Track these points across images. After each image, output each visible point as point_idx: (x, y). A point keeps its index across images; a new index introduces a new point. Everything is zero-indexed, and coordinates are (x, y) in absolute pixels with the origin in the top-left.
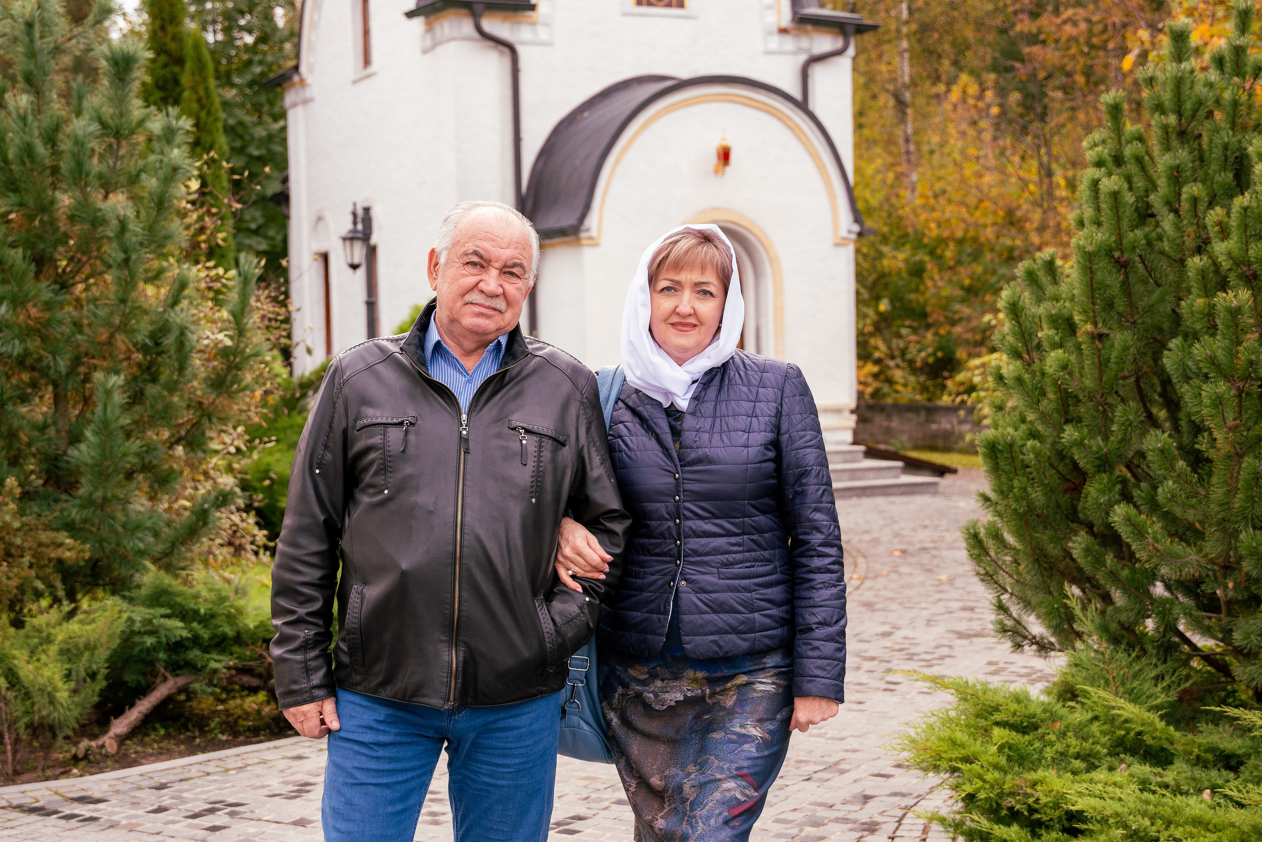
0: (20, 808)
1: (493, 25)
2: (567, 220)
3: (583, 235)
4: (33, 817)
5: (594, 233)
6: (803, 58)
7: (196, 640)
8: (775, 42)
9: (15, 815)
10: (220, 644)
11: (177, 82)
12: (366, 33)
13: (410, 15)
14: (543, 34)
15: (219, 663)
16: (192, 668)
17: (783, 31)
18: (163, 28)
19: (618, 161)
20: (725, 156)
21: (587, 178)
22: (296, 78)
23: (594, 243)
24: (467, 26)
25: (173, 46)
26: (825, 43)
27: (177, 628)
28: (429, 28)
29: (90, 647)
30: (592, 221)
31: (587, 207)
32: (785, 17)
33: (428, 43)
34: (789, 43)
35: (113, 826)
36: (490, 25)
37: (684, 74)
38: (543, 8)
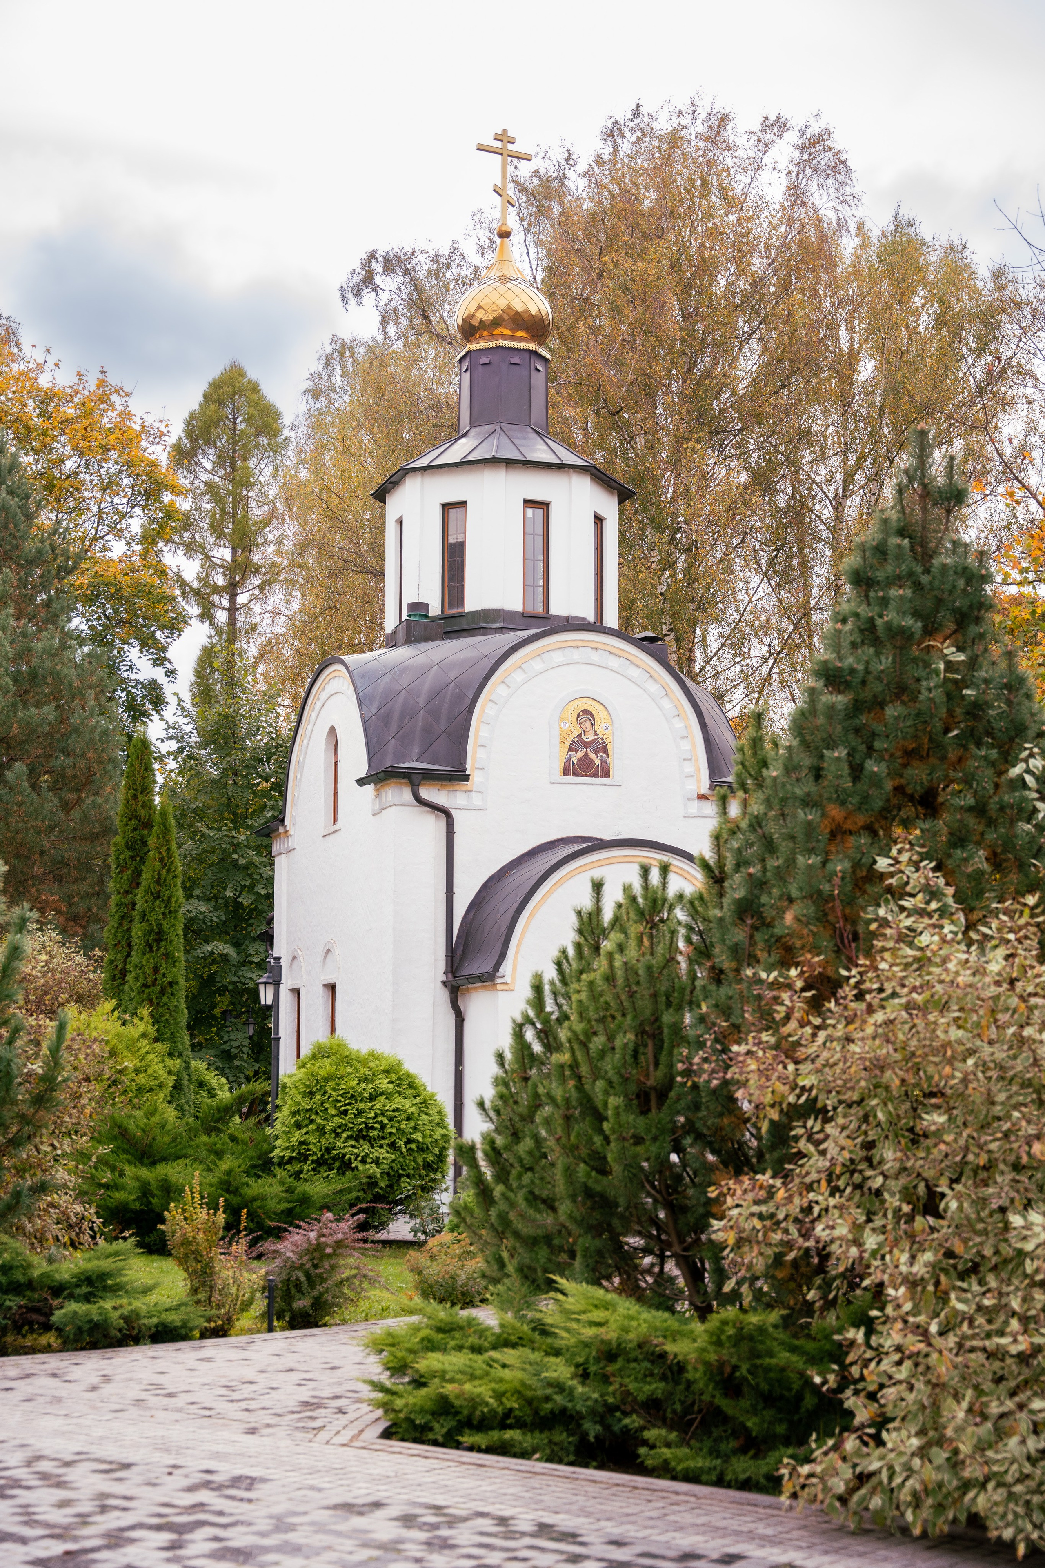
1: (430, 793)
2: (486, 967)
3: (498, 981)
5: (508, 979)
8: (695, 807)
11: (144, 843)
12: (336, 793)
13: (361, 782)
14: (476, 800)
17: (702, 797)
18: (135, 797)
19: (532, 915)
21: (503, 929)
22: (281, 830)
23: (508, 988)
24: (406, 794)
25: (143, 813)
28: (378, 793)
30: (506, 968)
31: (503, 956)
32: (703, 785)
33: (377, 807)
34: (704, 809)
36: (426, 793)
37: (607, 836)
38: (476, 778)
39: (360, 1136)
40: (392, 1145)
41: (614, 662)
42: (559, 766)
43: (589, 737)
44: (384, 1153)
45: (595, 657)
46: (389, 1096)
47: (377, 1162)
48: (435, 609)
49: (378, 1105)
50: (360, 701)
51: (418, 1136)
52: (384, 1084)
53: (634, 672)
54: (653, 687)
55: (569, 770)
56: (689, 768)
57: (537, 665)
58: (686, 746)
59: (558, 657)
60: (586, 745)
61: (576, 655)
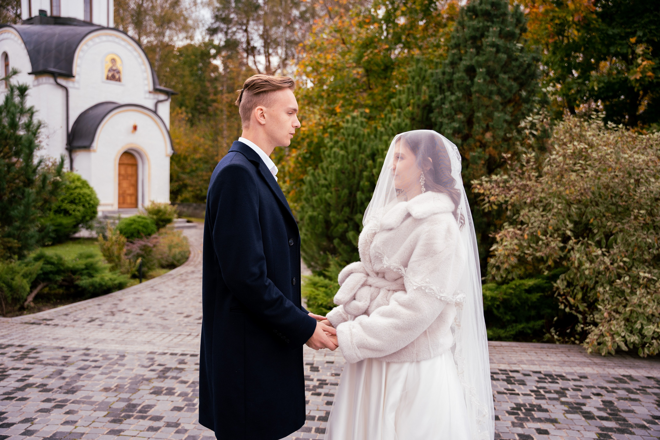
0: (26, 323)
1: (61, 81)
2: (86, 143)
3: (92, 149)
4: (34, 326)
5: (95, 148)
6: (155, 101)
7: (51, 272)
8: (148, 95)
9: (27, 325)
10: (59, 272)
13: (29, 74)
14: (76, 85)
15: (59, 278)
16: (50, 280)
17: (150, 92)
20: (135, 128)
23: (94, 151)
24: (51, 80)
26: (162, 97)
27: (49, 267)
28: (37, 78)
29: (30, 274)
30: (95, 144)
31: (93, 140)
32: (151, 88)
33: (36, 83)
34: (152, 96)
35: (65, 326)
36: (59, 81)
37: (122, 102)
38: (77, 78)
39: (72, 202)
40: (84, 206)
41: (123, 43)
42: (105, 77)
43: (114, 68)
44: (81, 208)
45: (117, 40)
46: (81, 188)
47: (79, 211)
48: (49, 14)
49: (78, 191)
50: (25, 43)
51: (92, 202)
52: (78, 184)
53: (130, 48)
54: (136, 54)
55: (108, 78)
56: (146, 82)
57: (97, 40)
58: (145, 75)
59: (104, 38)
60: (114, 70)
61: (110, 38)
